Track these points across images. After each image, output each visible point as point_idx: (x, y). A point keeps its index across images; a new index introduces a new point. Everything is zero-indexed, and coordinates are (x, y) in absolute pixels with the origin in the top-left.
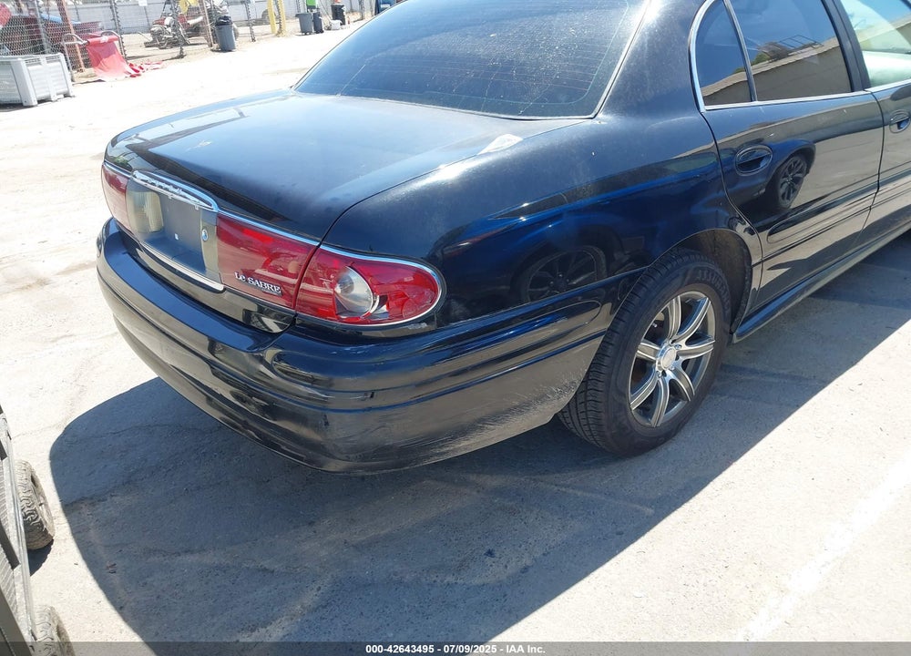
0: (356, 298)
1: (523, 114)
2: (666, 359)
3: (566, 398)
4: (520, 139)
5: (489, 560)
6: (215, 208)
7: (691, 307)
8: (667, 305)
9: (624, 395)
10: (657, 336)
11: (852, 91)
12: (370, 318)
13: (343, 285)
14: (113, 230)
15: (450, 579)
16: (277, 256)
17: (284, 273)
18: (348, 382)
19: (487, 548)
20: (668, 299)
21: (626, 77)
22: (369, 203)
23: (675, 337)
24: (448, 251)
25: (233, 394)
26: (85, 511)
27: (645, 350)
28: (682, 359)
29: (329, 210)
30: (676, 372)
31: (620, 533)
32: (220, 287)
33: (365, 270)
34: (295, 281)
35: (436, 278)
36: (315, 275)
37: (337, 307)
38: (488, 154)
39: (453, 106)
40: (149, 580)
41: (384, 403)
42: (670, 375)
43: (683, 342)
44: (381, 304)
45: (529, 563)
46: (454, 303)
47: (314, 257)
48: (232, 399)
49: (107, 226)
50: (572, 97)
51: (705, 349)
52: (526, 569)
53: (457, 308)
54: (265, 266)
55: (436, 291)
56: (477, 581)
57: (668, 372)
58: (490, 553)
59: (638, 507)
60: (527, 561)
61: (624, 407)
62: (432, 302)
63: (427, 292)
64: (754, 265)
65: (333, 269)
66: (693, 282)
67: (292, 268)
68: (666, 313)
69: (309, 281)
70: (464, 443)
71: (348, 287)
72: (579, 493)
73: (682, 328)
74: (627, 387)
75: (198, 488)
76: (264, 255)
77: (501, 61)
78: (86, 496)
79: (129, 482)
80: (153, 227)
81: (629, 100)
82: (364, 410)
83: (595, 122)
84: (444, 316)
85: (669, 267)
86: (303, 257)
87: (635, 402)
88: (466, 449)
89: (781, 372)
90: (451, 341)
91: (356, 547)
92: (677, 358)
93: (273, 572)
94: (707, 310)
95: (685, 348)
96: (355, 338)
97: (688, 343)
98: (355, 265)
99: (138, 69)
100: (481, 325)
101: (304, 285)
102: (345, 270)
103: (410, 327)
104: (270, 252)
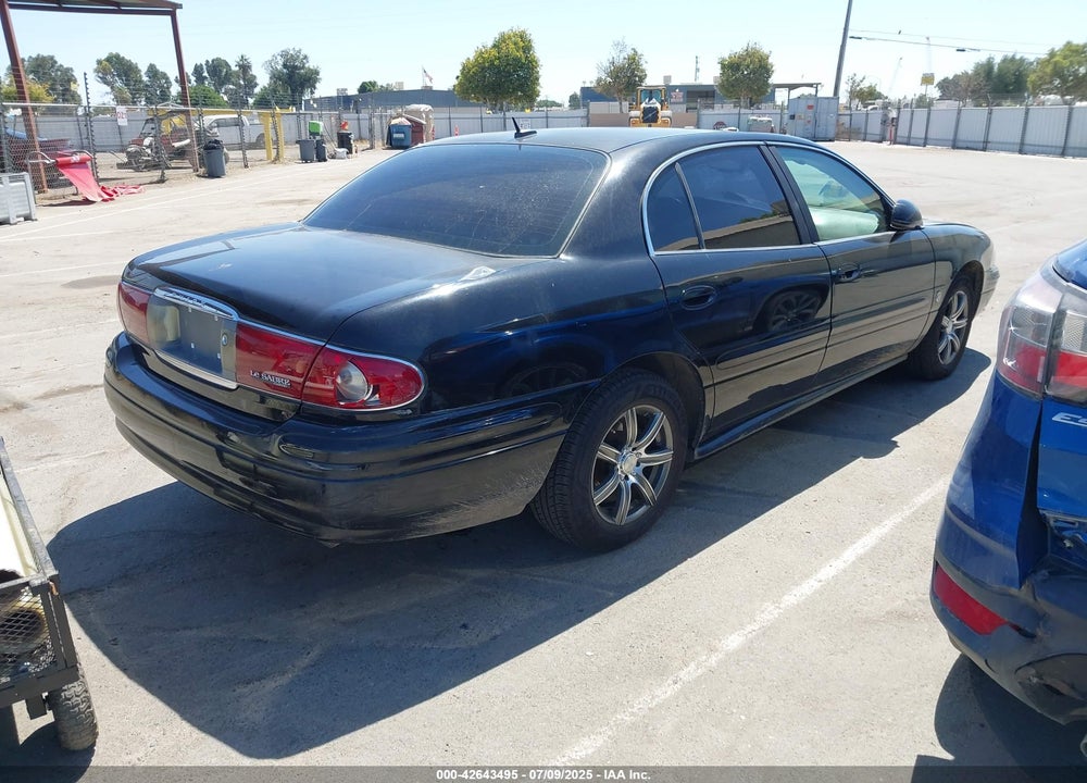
0: (353, 388)
1: (502, 253)
2: (628, 465)
3: (534, 490)
4: (493, 271)
5: (463, 631)
6: (235, 317)
7: (648, 419)
8: (624, 415)
9: (587, 490)
10: (618, 441)
11: (801, 244)
12: (364, 404)
13: (343, 377)
14: (124, 343)
15: (427, 645)
16: (286, 356)
17: (292, 373)
18: (346, 456)
19: (462, 623)
20: (624, 409)
21: (586, 227)
22: (368, 313)
23: (634, 445)
24: (435, 357)
25: (242, 480)
26: (84, 599)
27: (607, 452)
28: (643, 465)
29: (334, 317)
30: (637, 476)
31: (581, 611)
32: (233, 385)
33: (362, 365)
34: (301, 380)
35: (421, 375)
36: (320, 373)
37: (338, 395)
38: (466, 281)
39: (445, 244)
40: (151, 649)
41: (374, 475)
42: (632, 479)
43: (642, 450)
44: (373, 394)
45: (498, 633)
46: (435, 395)
47: (319, 357)
48: (240, 484)
49: (117, 340)
50: (540, 240)
51: (664, 458)
52: (495, 637)
53: (437, 399)
54: (275, 368)
55: (420, 384)
56: (450, 647)
57: (631, 478)
58: (465, 626)
59: (599, 591)
60: (497, 631)
61: (588, 501)
62: (417, 393)
63: (412, 384)
64: (707, 387)
65: (335, 364)
66: (646, 396)
67: (299, 368)
68: (623, 421)
69: (314, 380)
70: (443, 521)
71: (346, 379)
72: (550, 581)
73: (639, 438)
74: (589, 483)
75: (194, 580)
76: (273, 357)
77: (487, 209)
78: (83, 587)
79: (126, 576)
80: (170, 337)
81: (587, 244)
82: (357, 480)
83: (557, 260)
84: (426, 406)
85: (624, 382)
86: (310, 356)
87: (599, 498)
88: (444, 527)
89: (746, 490)
90: (432, 426)
91: (344, 623)
92: (638, 465)
93: (266, 642)
94: (661, 420)
95: (644, 455)
96: (350, 420)
97: (647, 451)
98: (355, 361)
99: (111, 193)
100: (457, 414)
101: (307, 383)
102: (345, 365)
103: (398, 412)
104: (279, 354)
